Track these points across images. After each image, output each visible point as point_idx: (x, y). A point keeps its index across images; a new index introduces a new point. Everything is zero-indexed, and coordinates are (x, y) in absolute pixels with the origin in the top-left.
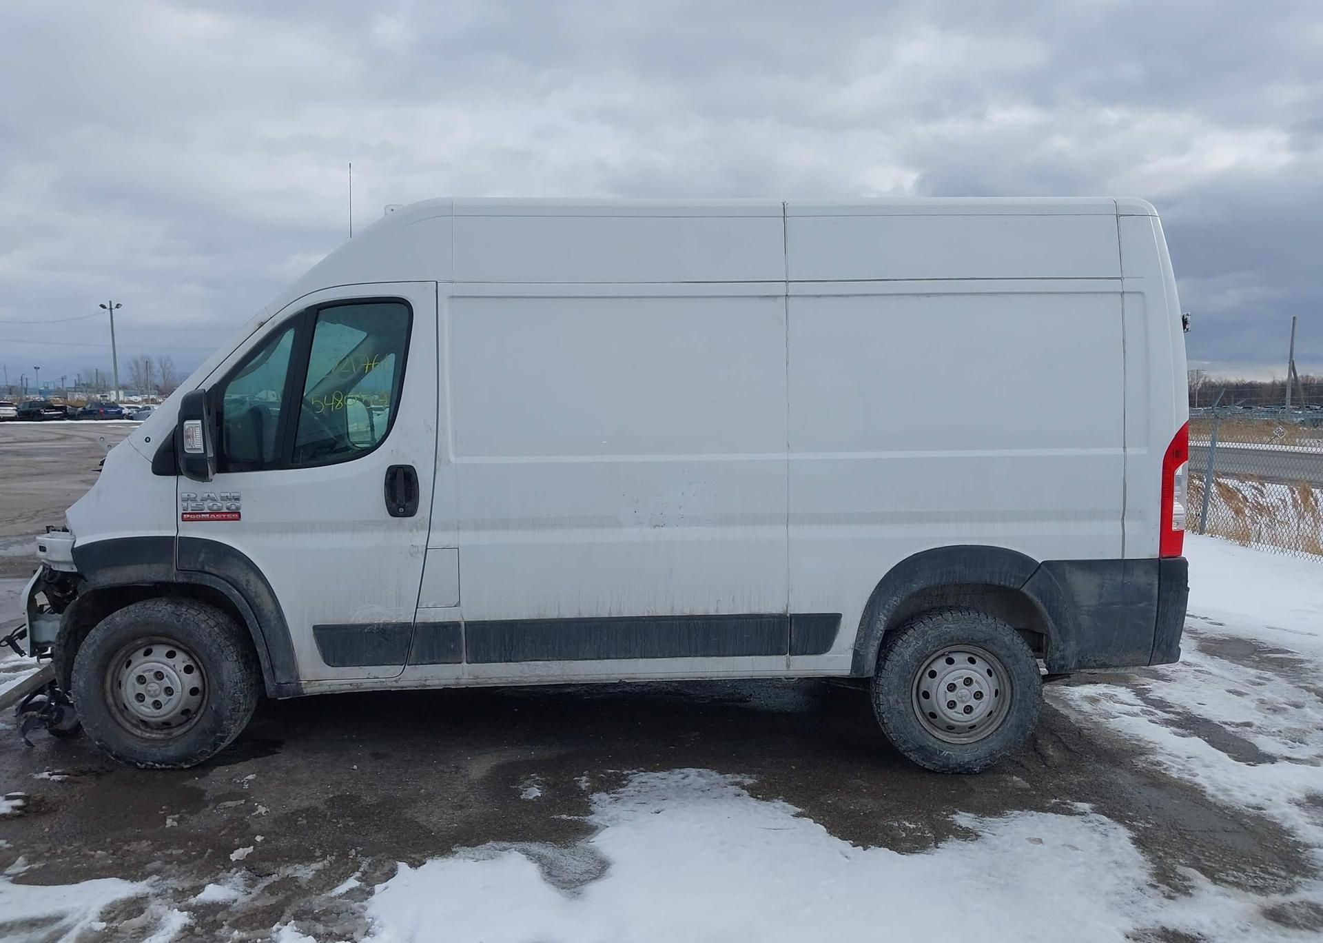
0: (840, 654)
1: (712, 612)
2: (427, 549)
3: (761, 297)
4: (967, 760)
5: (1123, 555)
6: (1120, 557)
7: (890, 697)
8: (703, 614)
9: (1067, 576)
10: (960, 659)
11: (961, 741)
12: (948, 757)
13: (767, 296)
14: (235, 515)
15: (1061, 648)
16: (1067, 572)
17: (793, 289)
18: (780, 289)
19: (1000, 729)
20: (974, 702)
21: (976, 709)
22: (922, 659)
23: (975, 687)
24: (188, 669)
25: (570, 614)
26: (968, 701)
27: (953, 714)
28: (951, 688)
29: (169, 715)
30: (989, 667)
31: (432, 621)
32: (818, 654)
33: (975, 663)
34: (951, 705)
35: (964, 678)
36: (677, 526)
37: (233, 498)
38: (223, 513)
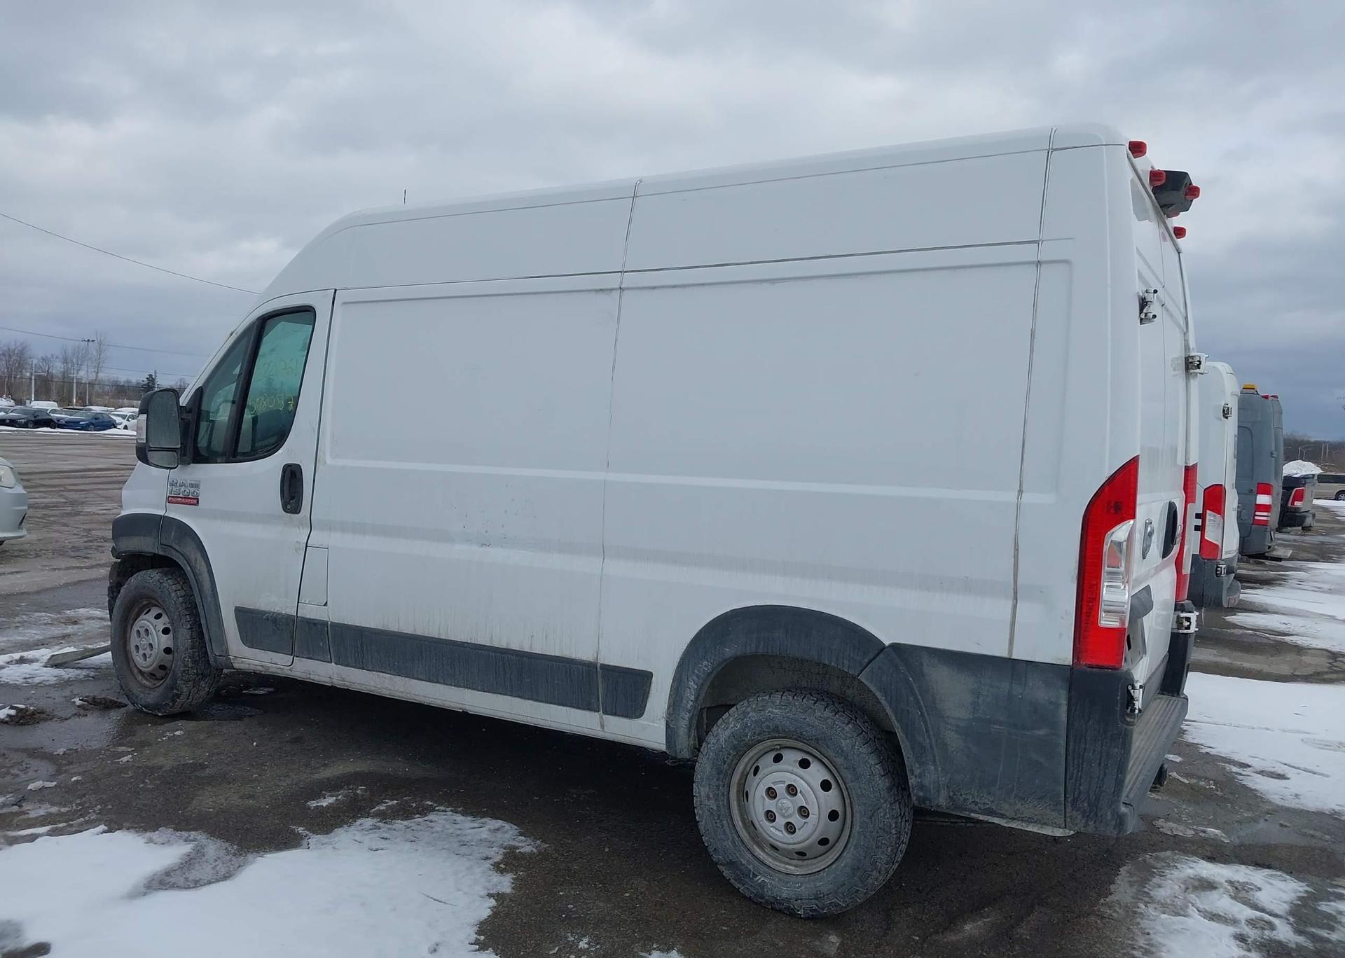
0: (653, 722)
1: (526, 649)
2: (307, 546)
3: (597, 291)
4: (784, 895)
5: (1010, 651)
6: (1005, 654)
7: (702, 789)
8: (518, 649)
9: (926, 670)
10: (791, 757)
11: (787, 868)
12: (763, 885)
13: (601, 290)
14: (195, 501)
15: (917, 772)
16: (925, 664)
17: (629, 280)
18: (613, 282)
19: (834, 866)
20: (796, 820)
21: (800, 829)
22: (740, 747)
23: (800, 800)
24: (166, 631)
25: (407, 629)
26: (790, 816)
27: (771, 829)
28: (771, 793)
29: (151, 668)
30: (828, 777)
31: (308, 617)
32: (631, 717)
33: (808, 767)
34: (770, 816)
35: (786, 784)
36: (502, 547)
37: (196, 486)
38: (190, 498)
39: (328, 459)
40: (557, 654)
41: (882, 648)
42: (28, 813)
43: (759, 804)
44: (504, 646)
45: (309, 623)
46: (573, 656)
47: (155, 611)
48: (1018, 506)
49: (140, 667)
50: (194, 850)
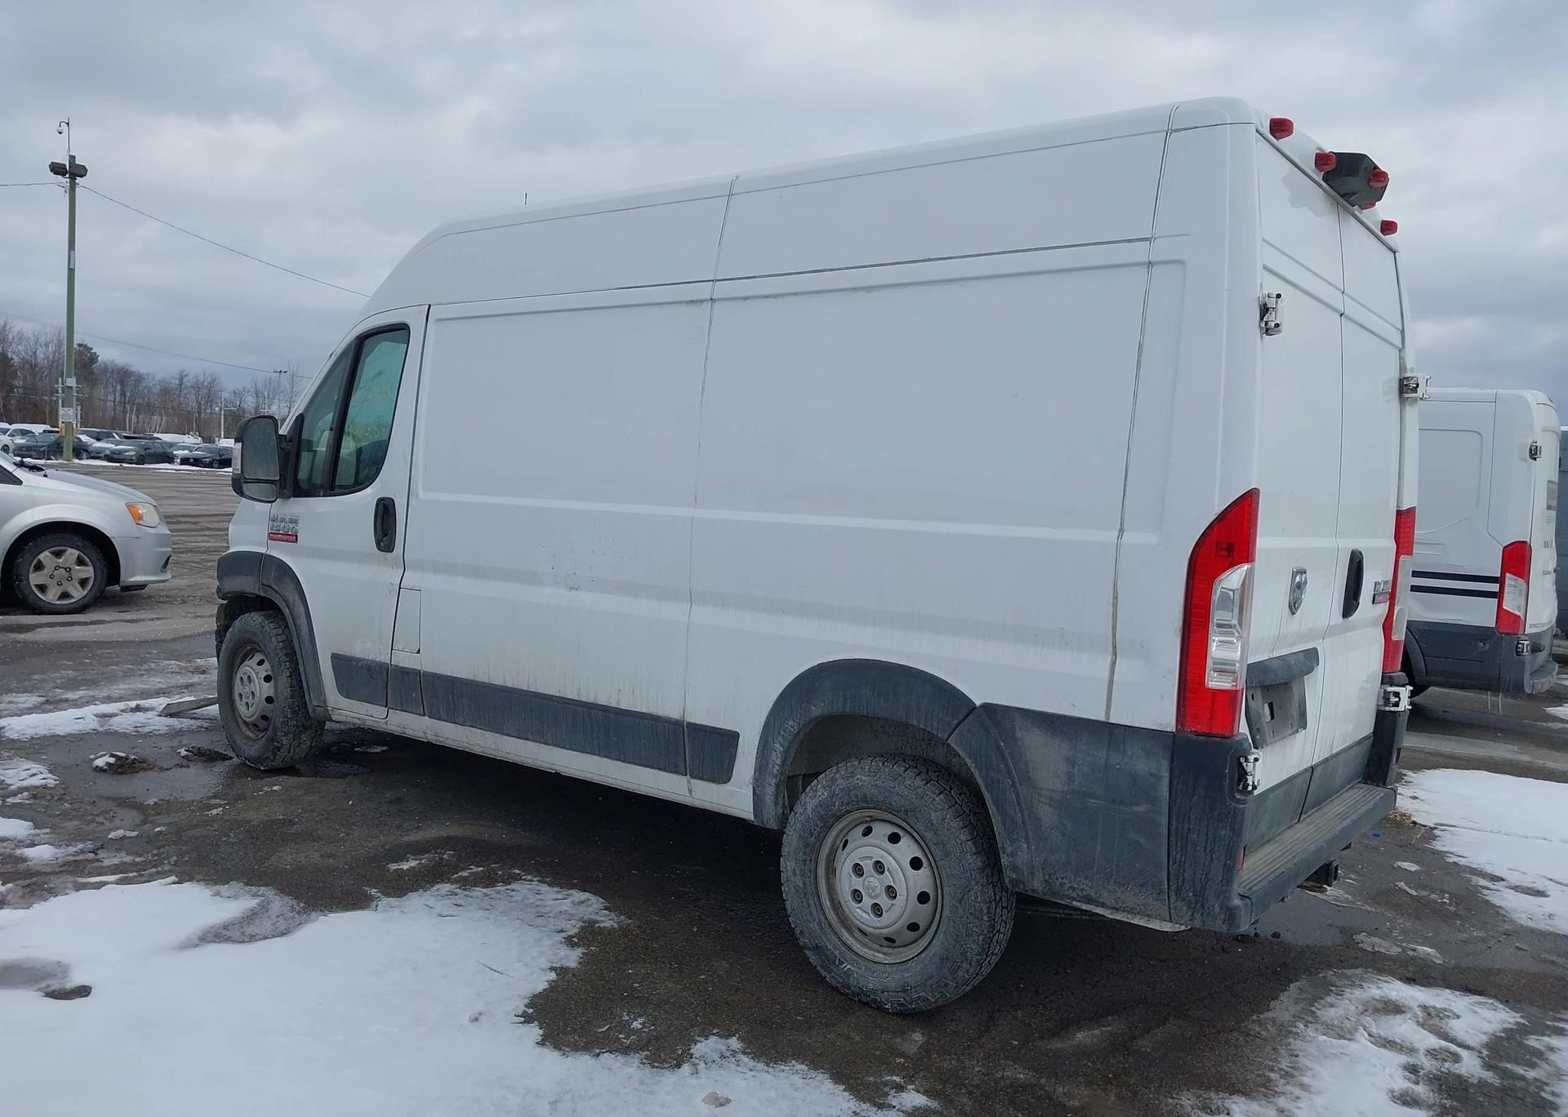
0: (741, 788)
1: (614, 705)
2: (400, 588)
3: (687, 302)
4: (871, 986)
5: (1108, 714)
6: (1102, 718)
7: (788, 864)
8: (604, 704)
9: (1019, 734)
10: (882, 830)
11: (875, 956)
12: (848, 973)
13: (692, 301)
14: (293, 538)
15: (1009, 850)
16: (1017, 728)
17: (722, 289)
18: (703, 291)
19: (923, 955)
20: (884, 901)
21: (887, 912)
22: (828, 819)
23: (887, 879)
24: (267, 679)
25: (497, 680)
26: (876, 896)
27: (858, 910)
28: (858, 870)
29: (253, 718)
30: (919, 854)
31: (401, 665)
32: (718, 783)
33: (898, 842)
34: (857, 896)
35: (874, 860)
36: (590, 591)
37: (294, 521)
38: (289, 535)
39: (421, 492)
40: (644, 711)
41: (972, 708)
42: (102, 861)
43: (846, 882)
44: (592, 701)
45: (402, 672)
46: (660, 714)
47: (258, 657)
48: (1118, 548)
49: (245, 718)
50: (259, 905)
